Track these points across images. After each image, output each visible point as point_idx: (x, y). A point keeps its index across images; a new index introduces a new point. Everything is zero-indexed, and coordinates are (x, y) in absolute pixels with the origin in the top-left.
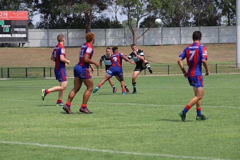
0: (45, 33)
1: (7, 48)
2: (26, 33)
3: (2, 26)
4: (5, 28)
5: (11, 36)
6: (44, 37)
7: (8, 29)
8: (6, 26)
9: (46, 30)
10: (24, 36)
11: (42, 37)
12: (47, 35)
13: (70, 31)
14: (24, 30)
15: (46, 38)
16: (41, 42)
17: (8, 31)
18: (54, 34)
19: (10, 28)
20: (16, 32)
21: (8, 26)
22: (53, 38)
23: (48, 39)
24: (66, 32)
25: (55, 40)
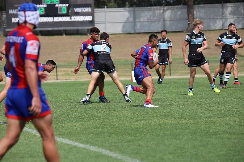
0: (129, 13)
1: (64, 36)
2: (92, 14)
3: (57, 6)
4: (61, 8)
5: (71, 19)
6: (128, 19)
7: (65, 9)
8: (61, 5)
9: (132, 9)
10: (89, 18)
11: (125, 20)
12: (132, 15)
13: (168, 9)
14: (88, 10)
15: (131, 20)
16: (124, 27)
17: (65, 12)
18: (143, 15)
19: (68, 8)
20: (78, 14)
21: (64, 5)
22: (142, 20)
23: (134, 22)
24: (162, 11)
25: (144, 23)
